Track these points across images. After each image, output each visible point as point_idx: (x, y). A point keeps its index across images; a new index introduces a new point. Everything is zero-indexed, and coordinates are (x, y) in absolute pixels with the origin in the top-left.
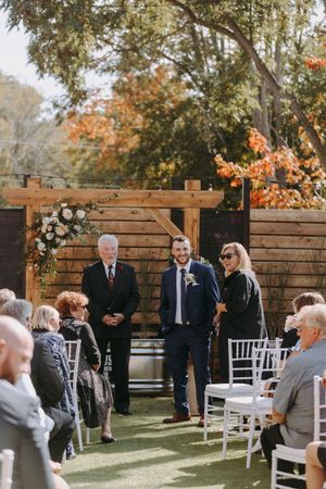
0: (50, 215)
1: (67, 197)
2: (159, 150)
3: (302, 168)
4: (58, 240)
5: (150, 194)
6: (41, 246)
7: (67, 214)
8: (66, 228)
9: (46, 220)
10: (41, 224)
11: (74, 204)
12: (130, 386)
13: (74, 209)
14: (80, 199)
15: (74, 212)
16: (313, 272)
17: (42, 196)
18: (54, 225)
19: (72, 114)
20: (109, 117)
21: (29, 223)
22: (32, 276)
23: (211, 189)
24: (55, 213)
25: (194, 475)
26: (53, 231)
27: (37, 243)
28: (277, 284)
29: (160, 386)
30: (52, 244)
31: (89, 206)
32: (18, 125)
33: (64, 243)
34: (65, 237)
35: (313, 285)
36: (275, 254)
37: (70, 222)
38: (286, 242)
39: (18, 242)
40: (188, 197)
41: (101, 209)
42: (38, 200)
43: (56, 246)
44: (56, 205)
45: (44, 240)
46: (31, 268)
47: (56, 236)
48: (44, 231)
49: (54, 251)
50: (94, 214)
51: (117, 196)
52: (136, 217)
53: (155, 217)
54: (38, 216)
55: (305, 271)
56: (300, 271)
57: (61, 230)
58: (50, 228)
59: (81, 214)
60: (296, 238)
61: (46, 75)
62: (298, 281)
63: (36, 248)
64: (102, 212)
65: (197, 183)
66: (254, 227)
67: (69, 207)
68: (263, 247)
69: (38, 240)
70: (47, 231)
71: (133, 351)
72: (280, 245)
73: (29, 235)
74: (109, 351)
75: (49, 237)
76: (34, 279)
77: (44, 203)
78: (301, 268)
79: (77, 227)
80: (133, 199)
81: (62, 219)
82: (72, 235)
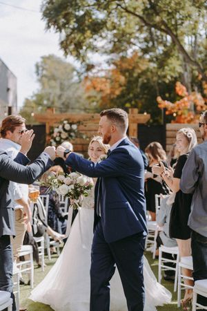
0: (58, 127)
1: (67, 118)
2: (131, 95)
6: (53, 144)
7: (67, 127)
8: (67, 134)
9: (56, 130)
10: (53, 132)
11: (70, 121)
13: (71, 124)
14: (74, 119)
15: (71, 126)
17: (54, 118)
18: (60, 133)
19: (86, 78)
20: (107, 78)
21: (47, 131)
23: (145, 114)
24: (61, 126)
26: (60, 136)
27: (51, 143)
30: (59, 143)
31: (79, 123)
32: (61, 84)
37: (69, 131)
39: (42, 142)
40: (131, 118)
41: (85, 124)
42: (52, 120)
44: (61, 122)
45: (55, 140)
47: (61, 138)
48: (55, 136)
50: (82, 127)
51: (93, 117)
54: (52, 128)
57: (64, 135)
58: (58, 135)
59: (74, 127)
61: (68, 56)
64: (85, 126)
65: (136, 110)
66: (168, 133)
67: (68, 123)
69: (52, 141)
73: (47, 138)
75: (58, 139)
77: (55, 121)
79: (72, 134)
81: (64, 130)
82: (70, 138)
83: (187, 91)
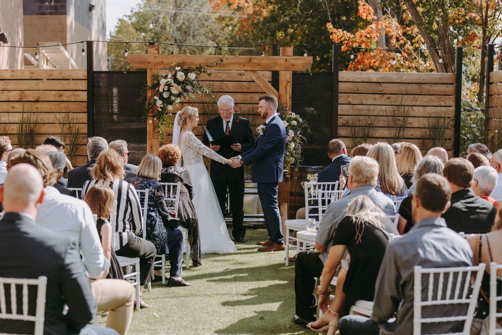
0: (166, 77)
1: (181, 61)
3: (405, 34)
4: (173, 98)
5: (250, 59)
6: (159, 103)
7: (181, 76)
8: (179, 88)
9: (163, 82)
10: (158, 85)
11: (186, 67)
12: (245, 220)
13: (186, 72)
14: (192, 64)
15: (186, 75)
16: (392, 124)
17: (160, 61)
18: (169, 85)
21: (149, 84)
22: (152, 127)
23: (306, 55)
24: (170, 75)
25: (285, 282)
26: (169, 90)
27: (155, 100)
28: (361, 135)
29: (262, 220)
30: (168, 101)
31: (199, 69)
33: (178, 100)
34: (179, 95)
35: (392, 136)
36: (359, 110)
37: (183, 83)
38: (370, 99)
39: (140, 100)
40: (282, 62)
41: (209, 72)
42: (157, 64)
43: (171, 103)
44: (172, 68)
45: (161, 98)
46: (151, 121)
47: (171, 94)
48: (161, 90)
49: (170, 108)
50: (203, 76)
51: (222, 61)
52: (243, 78)
53: (255, 78)
54: (156, 78)
55: (385, 124)
56: (380, 125)
57: (175, 89)
58: (166, 88)
59: (192, 76)
60: (377, 96)
62: (379, 133)
63: (155, 104)
64: (209, 75)
65: (290, 50)
66: (342, 86)
67: (183, 70)
68: (350, 104)
69: (156, 98)
70: (164, 91)
71: (246, 190)
72: (364, 102)
73: (149, 94)
74: (228, 190)
75: (165, 95)
76: (154, 131)
77: (161, 66)
78: (382, 122)
79: (189, 87)
80: (236, 63)
81: (176, 81)
82: (185, 94)
83: (376, 12)
